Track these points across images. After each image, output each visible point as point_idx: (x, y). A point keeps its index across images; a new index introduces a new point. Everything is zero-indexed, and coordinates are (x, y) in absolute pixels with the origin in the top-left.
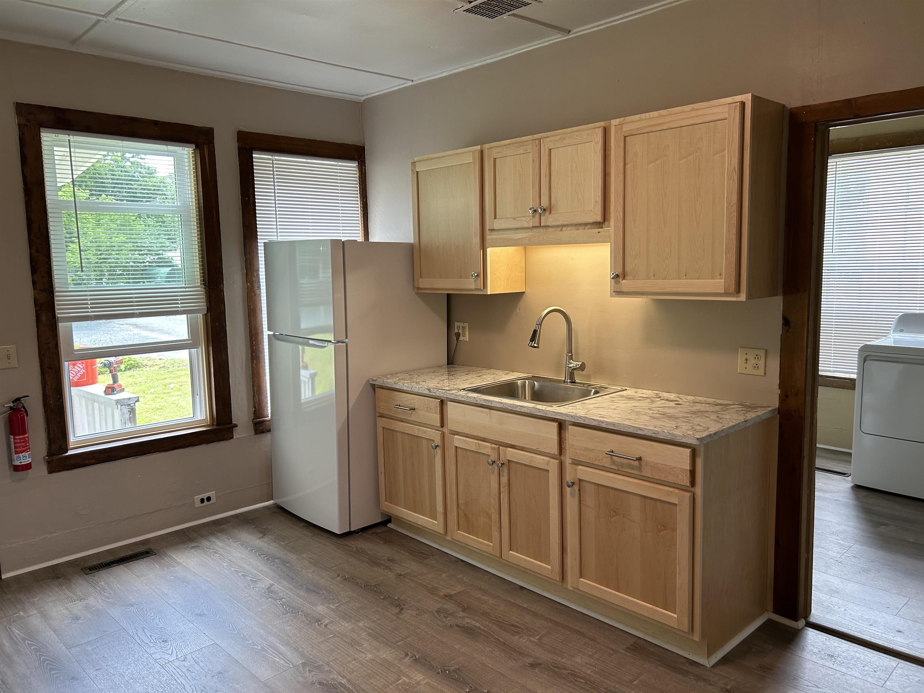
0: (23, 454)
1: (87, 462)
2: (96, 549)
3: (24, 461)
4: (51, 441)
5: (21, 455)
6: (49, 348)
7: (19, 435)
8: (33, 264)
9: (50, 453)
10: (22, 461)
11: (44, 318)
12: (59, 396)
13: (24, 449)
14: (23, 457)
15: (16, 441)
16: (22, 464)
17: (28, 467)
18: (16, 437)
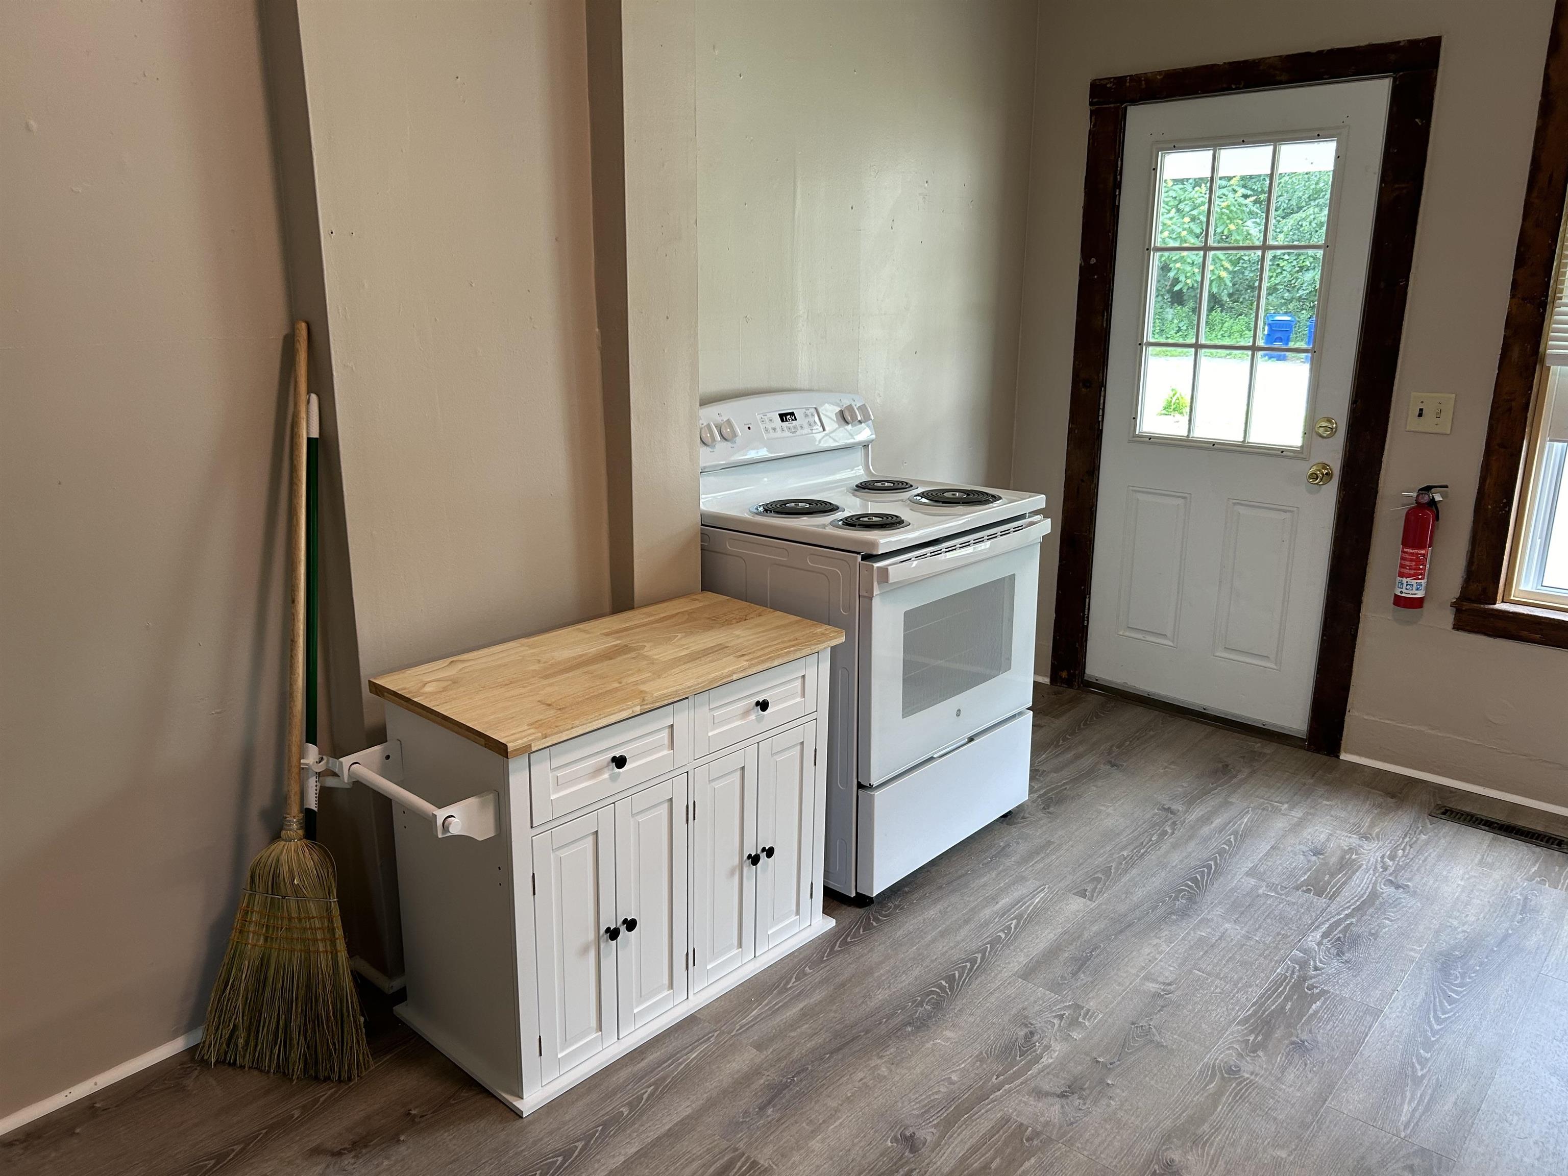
0: (1408, 580)
1: (1524, 634)
2: (1497, 792)
3: (1407, 591)
4: (1471, 575)
5: (1405, 580)
6: (1510, 410)
7: (1413, 547)
8: (1522, 249)
9: (1465, 596)
10: (1404, 590)
11: (1515, 354)
12: (1505, 501)
13: (1412, 572)
14: (1407, 585)
15: (1404, 555)
16: (1403, 595)
17: (1417, 603)
18: (1406, 550)
